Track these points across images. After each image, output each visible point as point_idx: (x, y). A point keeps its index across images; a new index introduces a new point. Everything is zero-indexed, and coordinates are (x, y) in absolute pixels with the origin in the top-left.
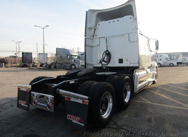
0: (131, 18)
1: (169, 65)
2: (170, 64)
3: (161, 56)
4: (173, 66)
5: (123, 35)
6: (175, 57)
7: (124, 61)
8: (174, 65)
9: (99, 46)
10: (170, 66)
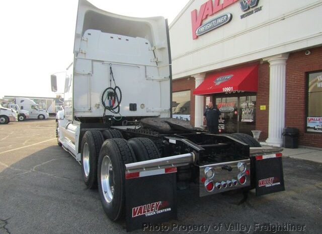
0: (147, 43)
1: (37, 118)
2: (39, 116)
3: (22, 101)
4: (44, 119)
5: (138, 66)
6: (45, 105)
7: (138, 107)
8: (46, 118)
9: (91, 75)
10: (39, 119)
